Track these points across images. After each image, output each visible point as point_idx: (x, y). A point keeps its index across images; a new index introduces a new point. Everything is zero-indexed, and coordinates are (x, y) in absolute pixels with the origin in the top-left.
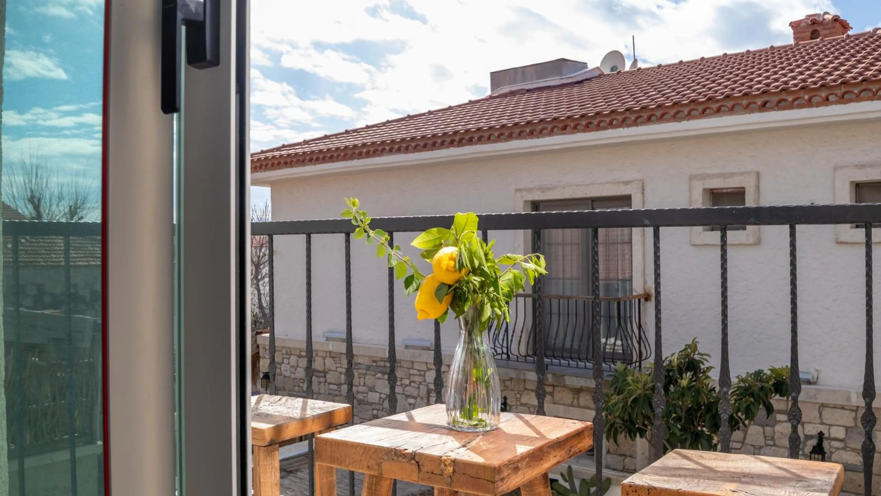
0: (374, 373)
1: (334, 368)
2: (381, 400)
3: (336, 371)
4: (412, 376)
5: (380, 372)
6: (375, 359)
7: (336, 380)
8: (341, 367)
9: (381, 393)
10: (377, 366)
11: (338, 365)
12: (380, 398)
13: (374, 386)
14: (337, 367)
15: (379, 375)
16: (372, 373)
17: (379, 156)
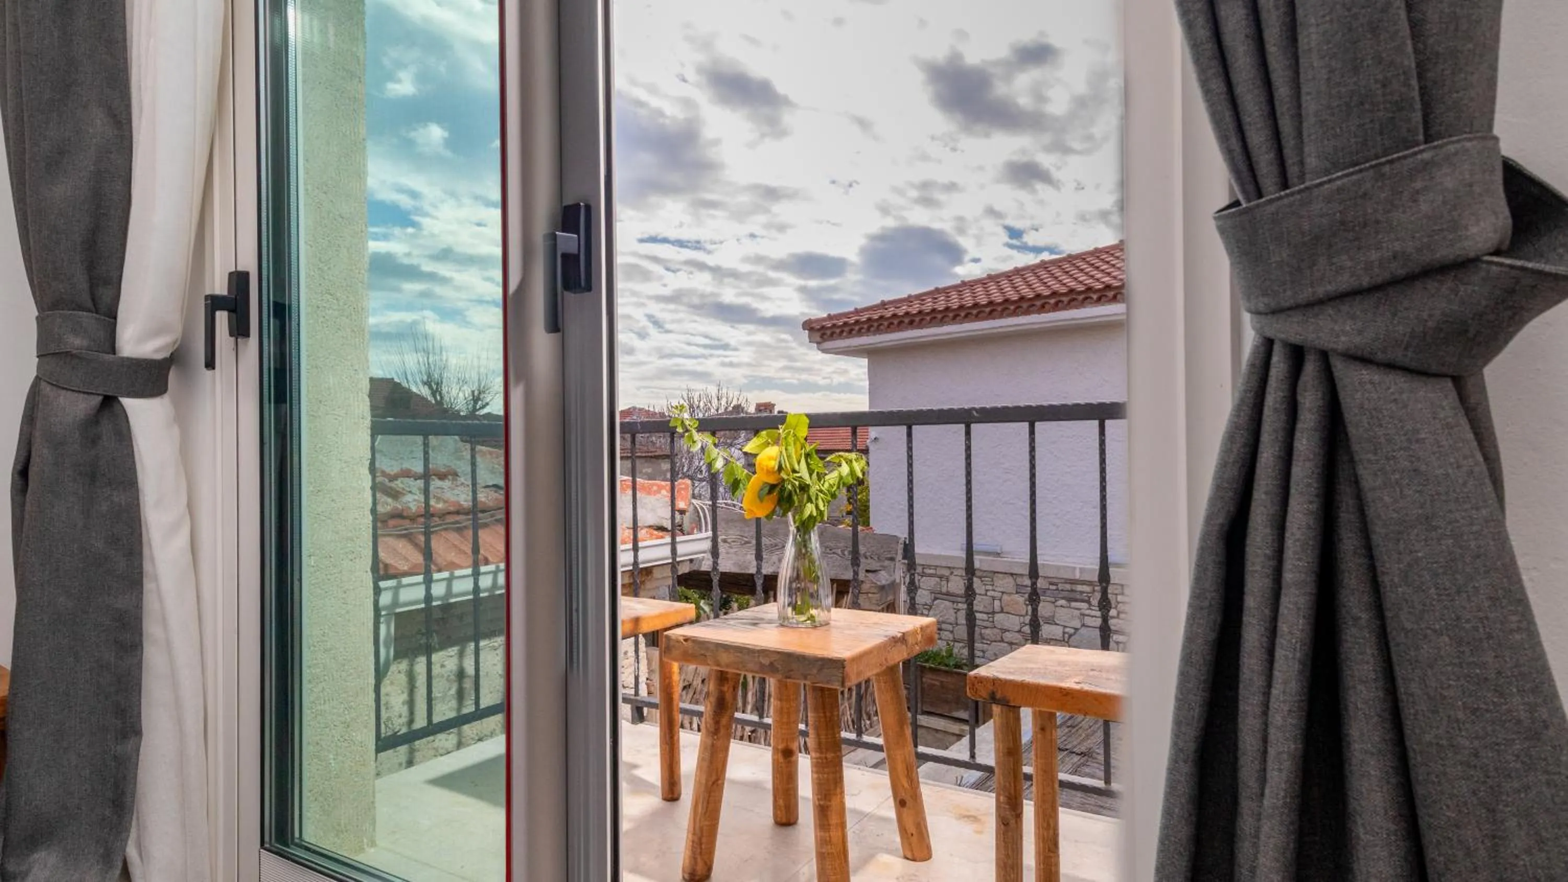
0: (1053, 600)
1: (983, 592)
2: (1066, 636)
3: (986, 595)
4: (1120, 605)
5: (1063, 598)
6: (1055, 581)
7: (985, 607)
8: (994, 590)
9: (1065, 627)
10: (1057, 589)
11: (990, 588)
12: (1064, 633)
13: (1053, 617)
14: (987, 591)
15: (1062, 602)
16: (1049, 599)
17: (1077, 307)
